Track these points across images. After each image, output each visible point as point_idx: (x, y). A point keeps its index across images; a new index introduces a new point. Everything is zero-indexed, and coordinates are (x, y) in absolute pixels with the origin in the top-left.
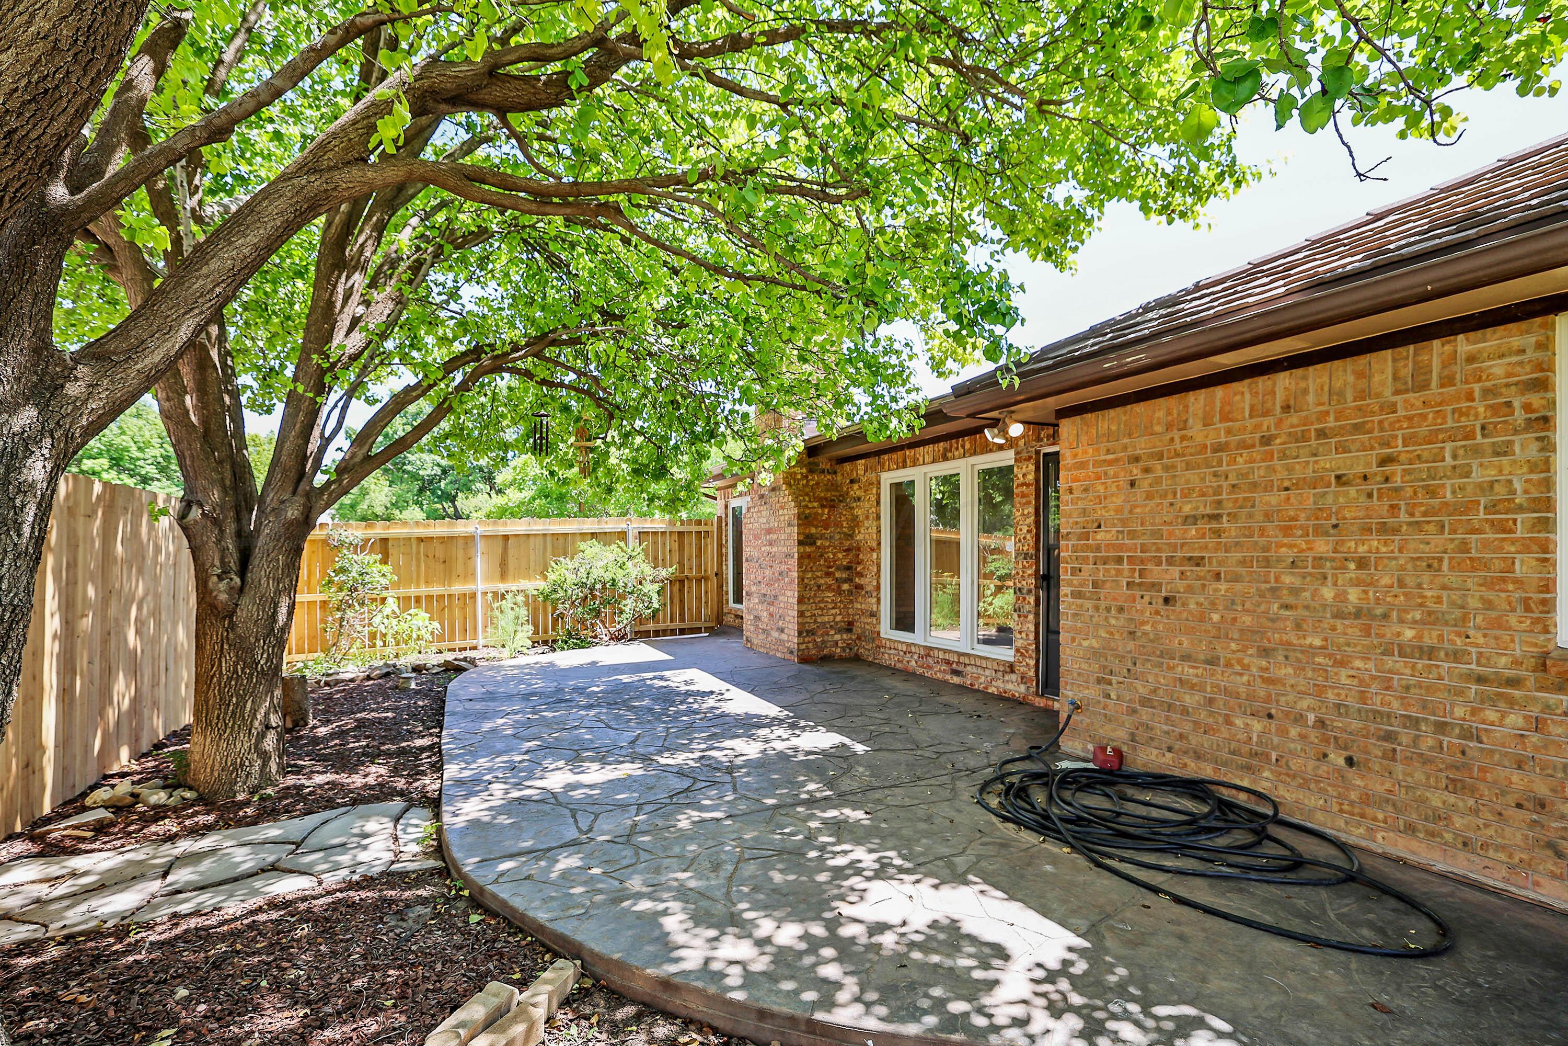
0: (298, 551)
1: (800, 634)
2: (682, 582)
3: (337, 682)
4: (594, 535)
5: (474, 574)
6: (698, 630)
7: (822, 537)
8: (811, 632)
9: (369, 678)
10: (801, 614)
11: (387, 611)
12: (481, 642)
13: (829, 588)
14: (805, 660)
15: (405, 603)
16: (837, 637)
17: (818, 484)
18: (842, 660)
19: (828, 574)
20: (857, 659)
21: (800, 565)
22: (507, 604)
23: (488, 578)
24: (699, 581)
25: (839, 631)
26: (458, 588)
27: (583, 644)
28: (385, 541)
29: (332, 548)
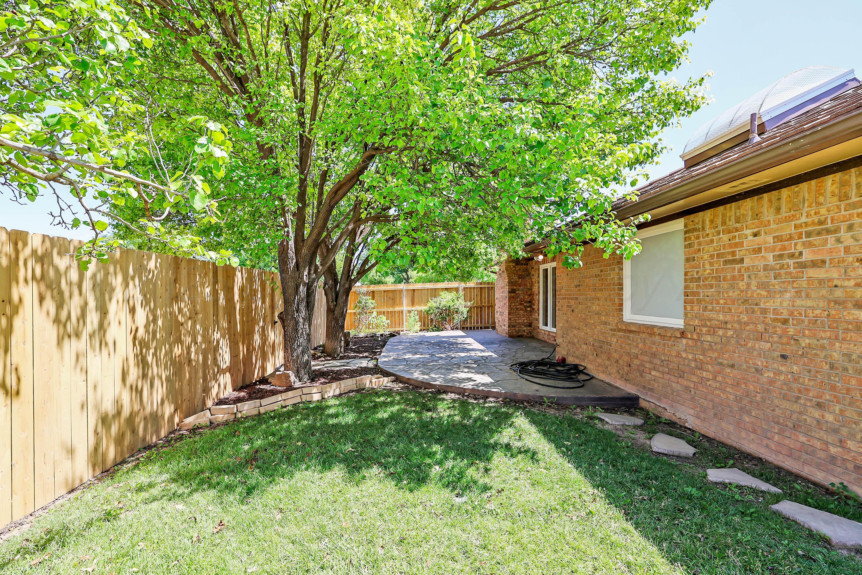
0: (348, 295)
1: (509, 326)
2: (481, 308)
3: (358, 338)
4: (446, 289)
5: (402, 304)
6: (488, 328)
7: (519, 290)
8: (514, 326)
9: (367, 337)
10: (510, 319)
11: (373, 316)
12: (405, 329)
13: (521, 309)
14: (511, 336)
15: (379, 313)
16: (525, 328)
17: (520, 269)
18: (526, 337)
19: (521, 304)
20: (532, 337)
21: (509, 301)
22: (412, 314)
23: (408, 305)
24: (488, 307)
25: (526, 326)
26: (397, 309)
27: (438, 330)
28: (373, 292)
29: (357, 294)
